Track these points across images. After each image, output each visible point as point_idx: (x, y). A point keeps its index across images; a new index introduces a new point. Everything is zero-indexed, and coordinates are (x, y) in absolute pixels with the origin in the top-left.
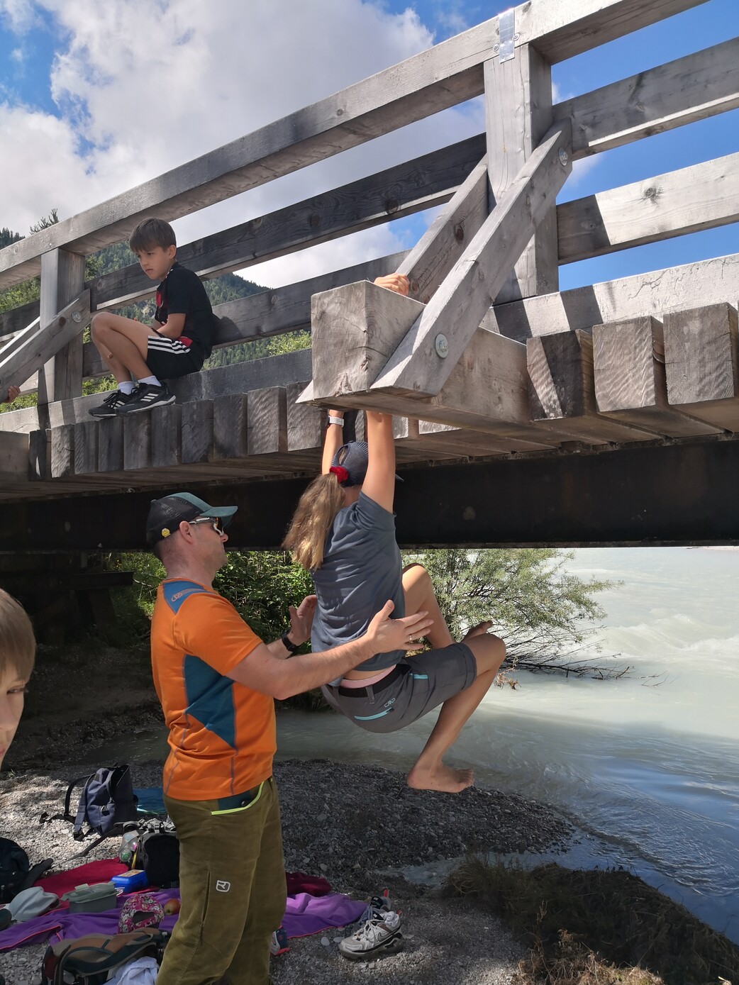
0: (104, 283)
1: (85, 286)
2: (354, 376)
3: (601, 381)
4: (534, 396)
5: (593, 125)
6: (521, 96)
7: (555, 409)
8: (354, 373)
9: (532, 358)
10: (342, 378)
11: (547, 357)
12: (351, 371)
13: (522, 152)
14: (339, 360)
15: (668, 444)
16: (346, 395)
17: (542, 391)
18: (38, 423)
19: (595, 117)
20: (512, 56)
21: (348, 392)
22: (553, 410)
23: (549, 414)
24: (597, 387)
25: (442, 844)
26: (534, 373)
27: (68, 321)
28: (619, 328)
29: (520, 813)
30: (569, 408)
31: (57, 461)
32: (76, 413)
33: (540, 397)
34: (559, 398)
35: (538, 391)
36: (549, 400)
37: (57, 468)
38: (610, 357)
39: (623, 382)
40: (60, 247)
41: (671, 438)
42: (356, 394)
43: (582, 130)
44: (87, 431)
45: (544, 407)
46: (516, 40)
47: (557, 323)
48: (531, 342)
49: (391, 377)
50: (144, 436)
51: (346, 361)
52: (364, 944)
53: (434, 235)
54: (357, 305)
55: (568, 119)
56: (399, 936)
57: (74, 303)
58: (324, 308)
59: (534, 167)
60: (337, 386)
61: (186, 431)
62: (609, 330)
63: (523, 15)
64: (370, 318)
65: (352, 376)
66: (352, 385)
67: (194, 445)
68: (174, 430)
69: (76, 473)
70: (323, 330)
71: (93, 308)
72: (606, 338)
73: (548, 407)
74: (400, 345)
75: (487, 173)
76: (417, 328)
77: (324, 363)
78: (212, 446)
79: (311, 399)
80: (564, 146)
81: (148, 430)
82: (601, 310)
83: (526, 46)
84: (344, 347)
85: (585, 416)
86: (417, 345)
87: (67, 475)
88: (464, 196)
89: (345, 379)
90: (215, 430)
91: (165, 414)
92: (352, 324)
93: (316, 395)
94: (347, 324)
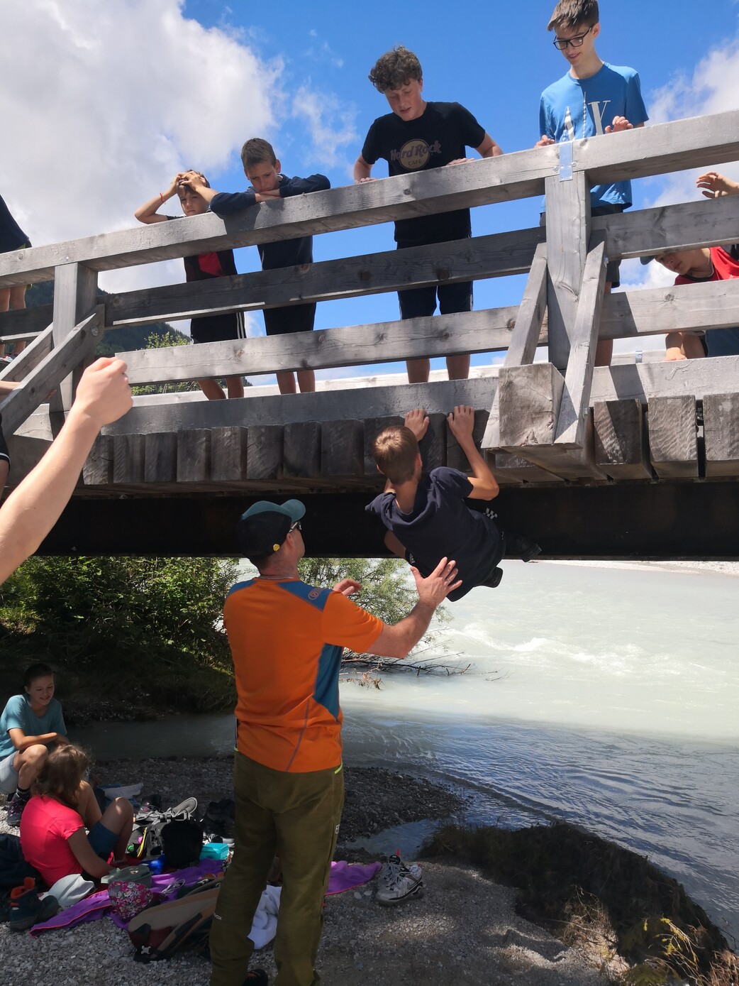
0: (121, 301)
1: (98, 304)
2: (541, 433)
3: (654, 439)
4: (600, 446)
5: (624, 239)
6: (578, 211)
7: (617, 456)
8: (540, 430)
9: (599, 415)
10: (529, 432)
11: (611, 417)
12: (537, 428)
13: (578, 253)
14: (526, 418)
15: (655, 483)
16: (532, 446)
17: (607, 443)
18: (50, 430)
19: (626, 233)
20: (571, 178)
21: (534, 444)
22: (616, 458)
23: (612, 460)
24: (651, 443)
25: (383, 820)
26: (600, 428)
27: (87, 333)
28: (669, 402)
29: (436, 791)
30: (629, 456)
31: (91, 469)
33: (605, 447)
34: (621, 449)
35: (604, 442)
36: (613, 449)
37: (91, 475)
38: (662, 422)
39: (673, 440)
40: (79, 262)
41: (658, 478)
42: (541, 446)
44: (130, 443)
45: (608, 455)
46: (574, 166)
47: (606, 390)
48: (598, 404)
49: (569, 435)
50: (201, 452)
51: (533, 421)
52: (397, 893)
53: (531, 317)
54: (543, 381)
55: (604, 230)
56: (421, 884)
57: (92, 317)
58: (512, 379)
59: (597, 271)
60: (523, 439)
61: (253, 451)
62: (662, 402)
63: (580, 148)
64: (553, 390)
65: (539, 432)
66: (538, 440)
67: (261, 463)
68: (238, 449)
69: (115, 482)
70: (511, 395)
71: (108, 323)
72: (659, 408)
73: (612, 455)
74: (561, 410)
75: (547, 265)
76: (568, 397)
77: (510, 420)
78: (282, 466)
79: (497, 446)
80: (605, 254)
81: (206, 446)
82: (643, 384)
83: (583, 173)
84: (531, 410)
85: (641, 464)
86: (577, 411)
87: (104, 483)
88: (539, 285)
89: (531, 434)
90: (285, 452)
91: (227, 434)
92: (538, 394)
93: (503, 444)
94: (534, 393)
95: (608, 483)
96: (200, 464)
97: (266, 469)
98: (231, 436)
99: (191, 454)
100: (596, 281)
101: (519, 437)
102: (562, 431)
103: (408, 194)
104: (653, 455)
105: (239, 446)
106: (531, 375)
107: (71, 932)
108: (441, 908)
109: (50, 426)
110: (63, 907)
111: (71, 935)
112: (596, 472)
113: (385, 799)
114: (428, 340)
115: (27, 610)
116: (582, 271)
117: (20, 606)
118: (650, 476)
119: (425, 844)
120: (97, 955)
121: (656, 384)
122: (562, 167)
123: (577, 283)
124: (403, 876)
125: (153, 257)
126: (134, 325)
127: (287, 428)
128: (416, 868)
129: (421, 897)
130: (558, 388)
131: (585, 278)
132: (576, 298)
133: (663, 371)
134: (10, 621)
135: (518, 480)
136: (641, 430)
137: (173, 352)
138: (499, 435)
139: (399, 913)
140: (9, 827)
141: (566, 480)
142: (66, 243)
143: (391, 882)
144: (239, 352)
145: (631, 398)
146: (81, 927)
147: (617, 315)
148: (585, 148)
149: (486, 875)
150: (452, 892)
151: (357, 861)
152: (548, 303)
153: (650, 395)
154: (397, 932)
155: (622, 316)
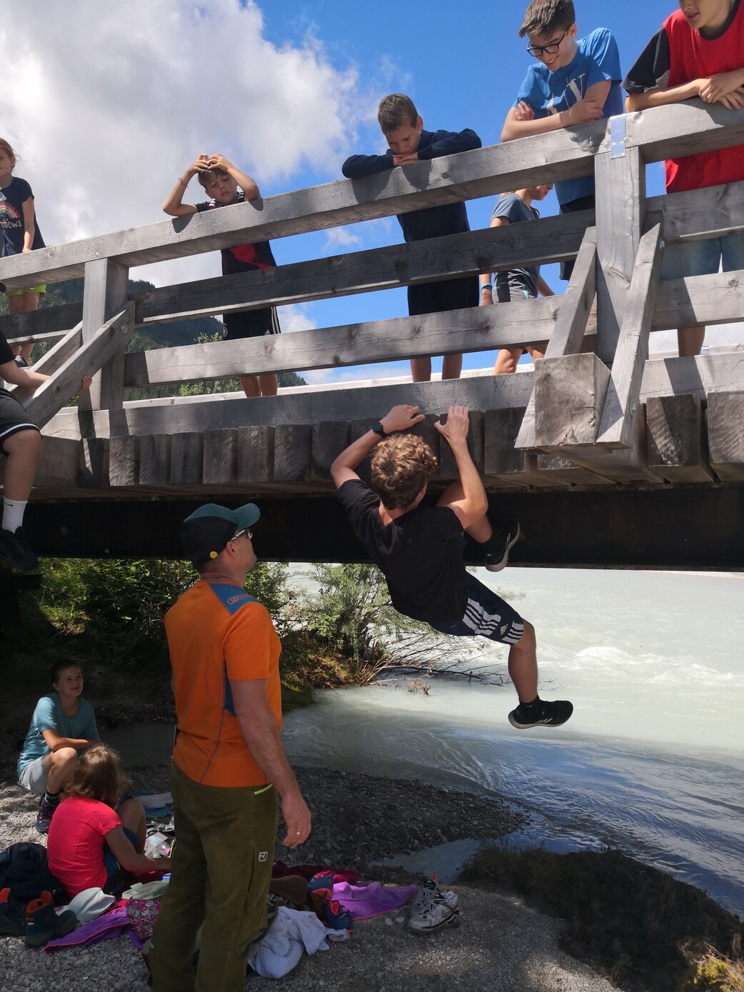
0: (152, 297)
1: (129, 298)
2: (581, 430)
3: (714, 438)
4: (653, 446)
5: (683, 221)
6: (631, 190)
7: (672, 457)
8: (581, 428)
9: (652, 413)
10: (568, 430)
11: (666, 414)
12: (577, 426)
13: (631, 237)
14: (565, 414)
15: (717, 486)
16: (571, 445)
17: (661, 442)
18: (79, 429)
19: (685, 214)
20: (623, 154)
21: (574, 443)
22: (671, 459)
23: (667, 461)
24: (710, 443)
25: (424, 836)
26: (652, 428)
27: (117, 331)
28: (731, 397)
29: (482, 807)
30: (686, 457)
31: (117, 470)
32: (129, 423)
33: (659, 447)
34: (676, 449)
35: (657, 442)
36: (667, 450)
37: (117, 477)
38: (723, 420)
39: (734, 440)
40: (109, 258)
41: (720, 481)
42: (581, 445)
43: (673, 223)
44: (156, 444)
45: (662, 456)
46: (626, 142)
47: (659, 385)
48: (650, 400)
49: (613, 434)
50: (228, 453)
51: (572, 418)
52: (431, 921)
53: (576, 305)
54: (584, 373)
55: (661, 212)
56: (457, 912)
57: (121, 314)
58: (549, 371)
59: (651, 254)
60: (562, 437)
61: (280, 451)
62: (723, 398)
63: (634, 122)
64: (595, 384)
65: (579, 430)
66: (578, 438)
67: (288, 465)
68: (265, 449)
69: (140, 483)
70: (548, 389)
71: (138, 320)
72: (720, 404)
73: (666, 456)
74: (605, 405)
75: (596, 250)
76: (614, 391)
77: (548, 417)
78: (310, 467)
79: (533, 446)
80: (661, 236)
81: (232, 447)
82: (702, 378)
83: (637, 148)
84: (570, 406)
85: (699, 466)
86: (624, 406)
87: (130, 484)
88: (587, 271)
89: (571, 432)
90: (313, 452)
91: (254, 433)
92: (579, 387)
93: (539, 443)
94: (574, 387)
95: (664, 487)
96: (226, 464)
97: (293, 470)
98: (258, 436)
99: (217, 454)
100: (650, 265)
101: (557, 436)
102: (606, 429)
103: (446, 178)
104: (713, 456)
105: (265, 447)
106: (571, 367)
107: (86, 951)
108: (478, 939)
109: (79, 426)
110: (82, 923)
111: (86, 954)
112: (649, 474)
113: (428, 814)
114: (468, 333)
115: (75, 610)
116: (634, 256)
117: (70, 605)
118: (712, 480)
119: (465, 866)
120: (110, 977)
121: (717, 378)
122: (614, 144)
123: (630, 268)
124: (438, 903)
125: (183, 251)
126: (165, 322)
127: (315, 427)
128: (451, 897)
129: (456, 926)
130: (602, 381)
131: (638, 262)
132: (627, 285)
133: (725, 364)
134: (60, 620)
135: (565, 483)
136: (699, 428)
137: (203, 350)
138: (534, 433)
139: (432, 944)
140: (39, 833)
141: (619, 483)
142: (96, 238)
143: (425, 909)
144: (269, 348)
145: (689, 393)
146: (98, 945)
147: (675, 303)
148: (639, 121)
149: (528, 903)
150: (490, 921)
151: (393, 882)
152: (596, 290)
153: (710, 390)
154: (428, 965)
155: (680, 304)
